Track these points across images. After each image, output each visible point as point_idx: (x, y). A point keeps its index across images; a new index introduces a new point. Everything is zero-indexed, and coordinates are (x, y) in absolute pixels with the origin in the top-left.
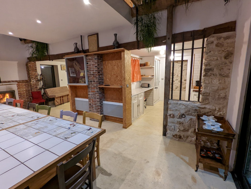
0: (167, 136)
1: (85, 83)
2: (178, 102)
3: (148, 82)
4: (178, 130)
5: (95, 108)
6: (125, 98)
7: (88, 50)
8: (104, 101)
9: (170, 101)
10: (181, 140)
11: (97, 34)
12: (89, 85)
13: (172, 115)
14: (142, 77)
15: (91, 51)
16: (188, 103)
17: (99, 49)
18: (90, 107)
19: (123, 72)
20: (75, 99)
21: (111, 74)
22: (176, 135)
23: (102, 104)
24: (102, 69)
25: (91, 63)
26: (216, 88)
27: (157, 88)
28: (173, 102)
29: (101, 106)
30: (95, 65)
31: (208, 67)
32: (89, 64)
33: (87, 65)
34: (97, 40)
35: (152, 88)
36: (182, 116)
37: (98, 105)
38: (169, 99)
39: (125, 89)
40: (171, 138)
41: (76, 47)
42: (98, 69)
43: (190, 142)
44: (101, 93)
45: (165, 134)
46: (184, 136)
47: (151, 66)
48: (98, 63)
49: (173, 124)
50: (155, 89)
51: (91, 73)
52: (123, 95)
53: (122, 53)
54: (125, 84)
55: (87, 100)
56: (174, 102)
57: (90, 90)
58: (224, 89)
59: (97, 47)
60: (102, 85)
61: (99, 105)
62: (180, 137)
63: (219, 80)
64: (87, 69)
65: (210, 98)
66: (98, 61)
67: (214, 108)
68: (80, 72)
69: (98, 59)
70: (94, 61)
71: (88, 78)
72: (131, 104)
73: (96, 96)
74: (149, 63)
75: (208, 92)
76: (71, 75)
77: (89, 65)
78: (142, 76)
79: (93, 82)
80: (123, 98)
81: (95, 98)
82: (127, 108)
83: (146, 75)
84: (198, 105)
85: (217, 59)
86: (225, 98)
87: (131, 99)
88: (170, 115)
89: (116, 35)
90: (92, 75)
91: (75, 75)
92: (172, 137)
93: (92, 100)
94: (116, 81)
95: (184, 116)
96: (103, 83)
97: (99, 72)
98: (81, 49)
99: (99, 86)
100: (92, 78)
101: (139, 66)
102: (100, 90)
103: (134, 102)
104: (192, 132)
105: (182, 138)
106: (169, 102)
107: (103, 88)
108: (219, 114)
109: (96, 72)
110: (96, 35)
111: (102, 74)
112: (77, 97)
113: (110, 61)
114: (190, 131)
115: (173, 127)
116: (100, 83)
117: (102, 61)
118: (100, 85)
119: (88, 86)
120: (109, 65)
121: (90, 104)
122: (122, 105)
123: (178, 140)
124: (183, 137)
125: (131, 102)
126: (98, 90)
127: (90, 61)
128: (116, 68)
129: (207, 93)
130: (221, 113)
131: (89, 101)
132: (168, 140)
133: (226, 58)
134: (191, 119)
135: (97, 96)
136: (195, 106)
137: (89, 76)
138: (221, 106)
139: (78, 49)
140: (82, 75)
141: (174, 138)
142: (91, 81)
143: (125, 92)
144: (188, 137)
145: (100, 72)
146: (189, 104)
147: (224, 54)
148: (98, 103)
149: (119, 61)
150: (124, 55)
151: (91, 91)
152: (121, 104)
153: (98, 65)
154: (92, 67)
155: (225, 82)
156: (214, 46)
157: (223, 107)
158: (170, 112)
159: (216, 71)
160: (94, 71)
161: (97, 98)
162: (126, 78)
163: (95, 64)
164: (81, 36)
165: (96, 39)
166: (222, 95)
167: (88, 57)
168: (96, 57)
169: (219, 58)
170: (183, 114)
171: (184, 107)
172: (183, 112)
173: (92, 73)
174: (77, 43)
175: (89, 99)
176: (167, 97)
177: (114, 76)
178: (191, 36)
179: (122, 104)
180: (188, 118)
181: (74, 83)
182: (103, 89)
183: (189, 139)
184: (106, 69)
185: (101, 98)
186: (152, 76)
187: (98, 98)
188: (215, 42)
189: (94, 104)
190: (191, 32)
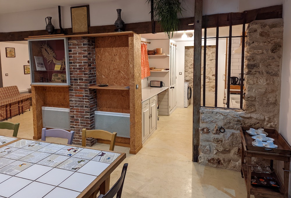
0: (200, 161)
1: (64, 81)
2: (214, 110)
3: (160, 79)
4: (215, 152)
5: (81, 123)
6: (134, 105)
7: (71, 29)
8: (96, 110)
9: (202, 109)
10: (220, 166)
11: (88, 7)
12: (72, 85)
13: (205, 130)
14: (152, 71)
15: (76, 32)
16: (228, 111)
17: (91, 29)
18: (71, 122)
19: (131, 66)
20: (43, 109)
21: (109, 67)
22: (213, 159)
23: (93, 117)
24: (94, 60)
25: (77, 50)
26: (263, 90)
27: (174, 88)
28: (206, 110)
29: (92, 120)
30: (83, 53)
31: (252, 63)
32: (72, 52)
33: (69, 54)
34: (86, 16)
35: (167, 88)
36: (220, 130)
37: (86, 118)
38: (201, 107)
39: (134, 92)
40: (206, 165)
41: (50, 23)
42: (89, 59)
43: (233, 168)
44: (92, 98)
45: (196, 159)
46: (224, 160)
47: (164, 54)
48: (89, 50)
49: (207, 143)
50: (170, 90)
51: (76, 66)
52: (131, 101)
53: (130, 38)
54: (134, 84)
55: (67, 110)
56: (208, 110)
57: (73, 93)
58: (273, 91)
59: (87, 26)
60: (94, 85)
61: (88, 118)
62: (219, 162)
63: (267, 80)
64: (70, 60)
65: (257, 104)
66: (89, 48)
67: (262, 118)
68: (55, 64)
69: (89, 45)
70: (82, 48)
71: (71, 74)
72: (141, 113)
73: (84, 103)
74: (162, 49)
75: (253, 95)
76: (38, 69)
77: (73, 54)
78: (151, 69)
79: (79, 81)
80: (131, 105)
81: (82, 107)
82: (136, 121)
84: (241, 113)
85: (263, 53)
86: (276, 103)
87: (141, 107)
88: (203, 130)
89: (119, 11)
90: (77, 69)
91: (44, 69)
92: (207, 162)
93: (76, 109)
94: (117, 78)
95: (222, 131)
96: (94, 82)
97: (89, 65)
98: (57, 27)
99: (90, 87)
100: (78, 74)
102: (90, 93)
103: (145, 110)
104: (235, 154)
105: (222, 164)
106: (200, 111)
107: (94, 89)
108: (269, 125)
109: (84, 65)
110: (85, 8)
111: (93, 68)
112: (45, 104)
113: (108, 49)
114: (233, 152)
115: (208, 147)
116: (91, 82)
117: (94, 48)
118: (91, 85)
119: (69, 87)
120: (107, 54)
121: (73, 117)
122: (129, 117)
123: (217, 167)
124: (222, 162)
125: (141, 111)
126: (87, 94)
127: (76, 48)
128: (117, 58)
129: (252, 97)
130: (272, 124)
131: (71, 111)
132: (202, 168)
133: (273, 51)
134: (233, 134)
135: (86, 102)
136: (237, 115)
137: (72, 71)
138: (271, 114)
139: (53, 27)
140: (57, 68)
141: (209, 164)
142: (75, 80)
143: (134, 96)
144: (229, 161)
145: (92, 65)
146: (229, 112)
147: (270, 46)
148: (87, 115)
149: (122, 48)
150: (133, 41)
151: (75, 96)
153: (89, 54)
154: (79, 57)
155: (274, 82)
156: (257, 35)
157: (274, 116)
158: (202, 125)
159: (262, 68)
160: (81, 63)
161: (85, 107)
162: (135, 75)
163: (83, 52)
164: (59, 7)
165: (86, 13)
166: (272, 100)
167: (72, 41)
168: (86, 42)
169: (265, 52)
170: (222, 128)
171: (222, 117)
172: (221, 124)
173: (78, 67)
174: (51, 18)
175: (72, 109)
176: (197, 103)
177: (115, 71)
178: (228, 20)
179: (129, 114)
180: (229, 132)
181: (43, 82)
182: (95, 92)
183: (232, 164)
184: (101, 60)
185: (93, 106)
186: (166, 70)
187: (87, 107)
188: (259, 30)
189: (80, 117)
190: (228, 14)
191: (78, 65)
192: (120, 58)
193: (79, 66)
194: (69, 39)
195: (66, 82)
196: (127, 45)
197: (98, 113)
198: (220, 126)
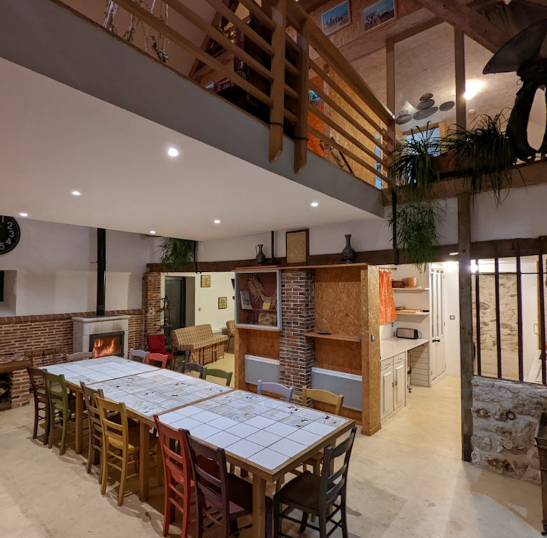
0: (474, 461)
1: (274, 324)
2: (496, 383)
3: (414, 326)
4: (500, 449)
5: (294, 381)
6: (368, 364)
7: (286, 258)
8: (313, 366)
9: (476, 380)
10: (509, 473)
11: (307, 231)
12: (284, 329)
13: (482, 412)
14: (398, 312)
15: (291, 262)
16: (520, 386)
17: (310, 259)
18: (281, 379)
19: (364, 309)
20: (246, 358)
21: (333, 309)
22: (496, 460)
23: (310, 375)
24: (313, 298)
25: (293, 285)
27: (439, 341)
28: (482, 381)
29: (308, 379)
30: (299, 290)
32: (286, 288)
33: (282, 290)
34: (305, 242)
35: (426, 341)
36: (507, 415)
37: (301, 375)
38: (474, 375)
39: (368, 345)
40: (485, 468)
41: (261, 252)
42: (307, 298)
43: (532, 480)
44: (308, 349)
45: (467, 456)
46: (516, 464)
47: (420, 287)
48: (306, 286)
49: (486, 434)
50: (432, 345)
51: (290, 305)
52: (363, 358)
53: (362, 272)
54: (368, 334)
55: (276, 362)
56: (486, 381)
57: (285, 340)
59: (305, 255)
60: (312, 331)
61: (303, 376)
62: (507, 466)
64: (282, 297)
66: (307, 283)
68: (263, 301)
69: (307, 279)
70: (298, 282)
71: (283, 315)
72: (379, 377)
73: (299, 354)
74: (415, 279)
76: (244, 307)
77: (287, 290)
78: (398, 309)
79: (292, 325)
80: (364, 364)
81: (296, 360)
82: (371, 388)
83: (407, 307)
84: (543, 392)
87: (379, 368)
88: (478, 411)
89: (348, 237)
90: (292, 309)
91: (250, 307)
92: (487, 464)
93: (288, 362)
94: (343, 324)
95: (511, 416)
96: (312, 327)
97: (307, 305)
98: (269, 255)
99: (306, 335)
100: (292, 316)
101: (390, 286)
102: (307, 342)
103: (386, 374)
104: (534, 456)
105: (512, 470)
106: (472, 382)
107: (312, 338)
109: (300, 305)
110: (304, 233)
111: (311, 309)
112: (249, 352)
113: (333, 284)
114: (531, 452)
115: (487, 440)
116: (308, 328)
117: (313, 282)
118: (308, 332)
119: (281, 332)
120: (330, 290)
121: (284, 372)
122: (361, 380)
123: (503, 474)
124: (513, 466)
125: (379, 373)
126: (303, 342)
127: (290, 282)
128: (344, 296)
131: (281, 364)
132: (477, 472)
134: (530, 424)
135: (302, 354)
136: (536, 394)
137: (285, 312)
139: (264, 256)
140: (266, 306)
141: (491, 467)
142: (288, 323)
143: (368, 351)
144: (525, 467)
145: (310, 305)
146: (522, 388)
148: (303, 372)
149: (352, 283)
150: (366, 275)
151: (287, 344)
152: (359, 378)
153: (307, 290)
154: (294, 294)
158: (476, 405)
160: (297, 301)
161: (300, 360)
162: (370, 321)
163: (299, 287)
164: (273, 232)
165: (304, 239)
167: (286, 274)
168: (303, 275)
170: (509, 412)
171: (510, 395)
172: (508, 405)
173: (292, 307)
174: (262, 246)
175: (282, 361)
176: (467, 369)
177: (341, 314)
178: (513, 249)
179: (361, 377)
180: (522, 421)
181: (248, 323)
182: (313, 341)
183: (530, 472)
184: (322, 299)
185: (310, 359)
186: (424, 311)
187: (302, 361)
189: (292, 373)
190: (512, 241)
191: (292, 304)
192: (348, 296)
193: (294, 305)
194: (282, 271)
195: (276, 325)
196: (359, 280)
197: (316, 370)
198: (507, 409)
